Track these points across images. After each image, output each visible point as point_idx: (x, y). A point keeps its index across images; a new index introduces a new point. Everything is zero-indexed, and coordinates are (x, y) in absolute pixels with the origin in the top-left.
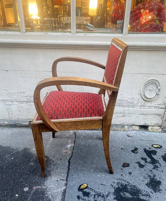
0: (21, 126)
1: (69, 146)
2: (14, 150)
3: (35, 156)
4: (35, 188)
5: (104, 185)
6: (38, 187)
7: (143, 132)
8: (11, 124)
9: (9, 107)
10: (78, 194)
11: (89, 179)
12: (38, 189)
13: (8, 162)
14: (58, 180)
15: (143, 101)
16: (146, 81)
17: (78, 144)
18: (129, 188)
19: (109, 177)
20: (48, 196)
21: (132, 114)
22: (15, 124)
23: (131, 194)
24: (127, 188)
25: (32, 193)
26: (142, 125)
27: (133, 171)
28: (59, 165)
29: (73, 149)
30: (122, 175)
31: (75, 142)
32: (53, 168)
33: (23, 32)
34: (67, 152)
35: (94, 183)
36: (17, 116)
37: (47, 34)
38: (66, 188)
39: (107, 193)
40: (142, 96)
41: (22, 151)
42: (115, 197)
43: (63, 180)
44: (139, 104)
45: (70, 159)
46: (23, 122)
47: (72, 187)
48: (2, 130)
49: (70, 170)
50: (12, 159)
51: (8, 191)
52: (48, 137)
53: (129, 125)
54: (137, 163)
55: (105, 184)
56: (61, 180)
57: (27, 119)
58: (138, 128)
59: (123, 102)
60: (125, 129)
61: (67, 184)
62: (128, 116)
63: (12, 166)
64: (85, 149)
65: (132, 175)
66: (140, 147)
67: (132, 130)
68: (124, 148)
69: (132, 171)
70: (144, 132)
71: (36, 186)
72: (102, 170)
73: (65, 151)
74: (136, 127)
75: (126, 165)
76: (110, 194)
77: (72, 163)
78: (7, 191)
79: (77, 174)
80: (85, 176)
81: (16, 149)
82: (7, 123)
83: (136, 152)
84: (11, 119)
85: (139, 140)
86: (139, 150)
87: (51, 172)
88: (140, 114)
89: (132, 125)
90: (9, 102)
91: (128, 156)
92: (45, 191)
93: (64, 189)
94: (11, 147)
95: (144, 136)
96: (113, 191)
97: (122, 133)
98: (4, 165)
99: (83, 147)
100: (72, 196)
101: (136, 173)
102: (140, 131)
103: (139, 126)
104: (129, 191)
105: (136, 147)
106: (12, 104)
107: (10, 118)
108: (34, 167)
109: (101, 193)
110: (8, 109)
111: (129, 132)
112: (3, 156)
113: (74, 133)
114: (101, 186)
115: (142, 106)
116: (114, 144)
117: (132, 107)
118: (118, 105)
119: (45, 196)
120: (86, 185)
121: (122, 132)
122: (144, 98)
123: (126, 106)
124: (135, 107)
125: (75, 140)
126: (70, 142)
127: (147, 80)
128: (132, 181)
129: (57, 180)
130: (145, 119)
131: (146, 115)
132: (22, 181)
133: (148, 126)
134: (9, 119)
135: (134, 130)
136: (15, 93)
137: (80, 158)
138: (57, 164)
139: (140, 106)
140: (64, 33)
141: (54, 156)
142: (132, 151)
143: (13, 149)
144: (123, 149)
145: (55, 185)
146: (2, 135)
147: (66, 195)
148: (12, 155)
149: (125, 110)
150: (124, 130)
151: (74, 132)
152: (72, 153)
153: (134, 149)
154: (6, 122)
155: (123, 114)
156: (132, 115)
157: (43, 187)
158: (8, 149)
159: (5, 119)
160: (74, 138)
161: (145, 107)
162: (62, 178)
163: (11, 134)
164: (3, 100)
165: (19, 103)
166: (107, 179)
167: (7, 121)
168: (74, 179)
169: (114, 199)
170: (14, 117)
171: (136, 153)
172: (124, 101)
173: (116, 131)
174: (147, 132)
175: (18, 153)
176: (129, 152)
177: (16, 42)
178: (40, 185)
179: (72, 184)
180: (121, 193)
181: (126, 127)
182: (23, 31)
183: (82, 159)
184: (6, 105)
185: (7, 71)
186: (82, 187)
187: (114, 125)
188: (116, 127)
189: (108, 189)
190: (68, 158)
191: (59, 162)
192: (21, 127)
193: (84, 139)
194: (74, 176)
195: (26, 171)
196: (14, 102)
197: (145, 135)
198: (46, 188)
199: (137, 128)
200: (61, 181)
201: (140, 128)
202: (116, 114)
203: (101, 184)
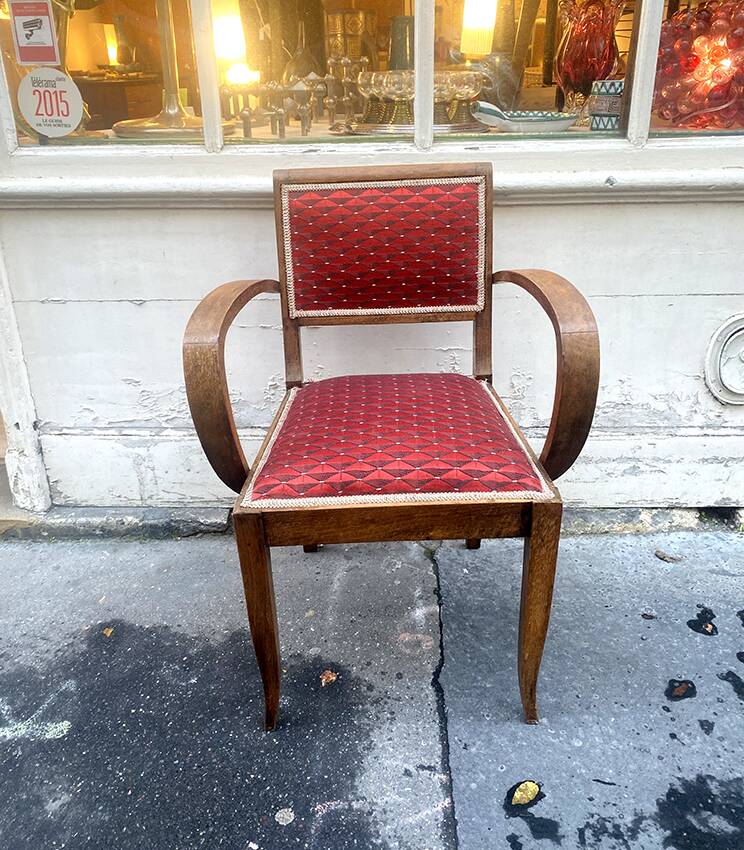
0: (197, 532)
1: (419, 613)
2: (192, 643)
3: (288, 665)
4: (321, 809)
5: (608, 784)
6: (333, 805)
7: (719, 538)
8: (151, 526)
9: (142, 451)
10: (511, 830)
11: (539, 758)
12: (337, 813)
13: (180, 698)
14: (412, 769)
15: (712, 404)
16: (727, 324)
17: (456, 603)
18: (715, 792)
19: (621, 747)
20: (384, 844)
21: (669, 461)
22: (168, 524)
23: (732, 819)
24: (709, 794)
25: (313, 832)
26: (712, 505)
27: (716, 714)
28: (399, 699)
29: (441, 625)
30: (673, 736)
31: (440, 597)
32: (378, 718)
33: (213, 145)
34: (418, 644)
35: (564, 775)
36: (177, 488)
37: (315, 151)
38: (453, 802)
39: (629, 819)
40: (712, 386)
41: (224, 647)
42: (668, 833)
43: (429, 768)
44: (699, 420)
45: (437, 674)
46: (203, 511)
47: (477, 796)
48: (116, 550)
49: (450, 721)
50: (193, 681)
51: (211, 829)
52: (318, 577)
53: (656, 508)
54: (725, 679)
55: (614, 781)
56: (422, 767)
57: (219, 501)
58: (697, 521)
59: (631, 413)
60: (640, 525)
61: (451, 787)
62: (654, 469)
63: (201, 716)
64: (491, 624)
65: (717, 732)
66: (723, 606)
67: (670, 530)
68: (654, 613)
69: (711, 718)
70: (721, 534)
71: (322, 802)
72: (587, 717)
73: (407, 637)
74: (684, 513)
75: (680, 691)
76: (644, 822)
77: (452, 690)
78: (208, 826)
79: (483, 737)
80: (521, 746)
81: (196, 638)
82: (137, 521)
83: (710, 626)
84: (149, 502)
85: (712, 571)
86: (721, 617)
87: (371, 734)
88: (705, 460)
89: (667, 508)
90: (142, 433)
91: (679, 650)
92: (368, 824)
93: (445, 810)
94: (173, 630)
95: (727, 553)
96: (655, 809)
97: (629, 543)
98: (166, 710)
99: (478, 617)
100: (487, 839)
101: (732, 725)
102: (706, 531)
103: (700, 510)
104: (720, 806)
105: (706, 605)
106: (156, 438)
107: (146, 496)
108: (295, 713)
109: (604, 819)
110: (138, 462)
111: (660, 537)
112: (151, 669)
113: (425, 553)
114: (596, 786)
115: (708, 427)
116: (611, 598)
117: (667, 430)
118: (610, 424)
119: (372, 843)
120: (532, 788)
121: (630, 540)
122: (716, 395)
123: (642, 430)
124: (679, 433)
125: (439, 586)
126: (421, 598)
127: (730, 321)
128: (722, 760)
129: (406, 770)
130: (725, 477)
131: (729, 464)
132: (259, 781)
133: (739, 508)
134: (140, 503)
135: (679, 528)
136: (171, 394)
137: (480, 667)
138: (389, 698)
139: (702, 428)
140: (384, 145)
141: (369, 664)
142: (691, 624)
143: (183, 638)
144: (651, 617)
145: (404, 795)
146: (122, 573)
147: (461, 837)
148: (190, 664)
149: (640, 448)
150: (637, 533)
151: (423, 550)
152: (441, 646)
153: (698, 615)
154: (130, 518)
155: (632, 464)
156: (667, 465)
157: (355, 805)
158: (166, 639)
159: (122, 504)
160: (430, 577)
161: (723, 431)
162: (426, 762)
163: (159, 571)
164: (119, 425)
165: (186, 433)
166: (616, 757)
167: (131, 511)
168: (477, 760)
169: (667, 842)
170: (162, 494)
171: (711, 634)
172: (633, 410)
173: (604, 538)
174: (734, 536)
175: (209, 653)
176: (678, 628)
177: (187, 190)
178: (339, 797)
179: (473, 786)
180: (689, 817)
181: (645, 516)
182: (216, 144)
183: (491, 671)
184: (134, 445)
185: (142, 303)
186: (517, 795)
187: (592, 513)
188: (603, 517)
189: (632, 801)
190: (430, 669)
191: (393, 688)
192: (196, 534)
193: (476, 579)
194: (473, 750)
195: (264, 735)
196: (165, 432)
197: (730, 550)
198: (367, 808)
199: (692, 519)
200: (421, 772)
201: (701, 520)
202: (600, 465)
203: (598, 781)
